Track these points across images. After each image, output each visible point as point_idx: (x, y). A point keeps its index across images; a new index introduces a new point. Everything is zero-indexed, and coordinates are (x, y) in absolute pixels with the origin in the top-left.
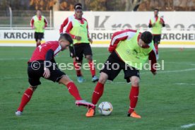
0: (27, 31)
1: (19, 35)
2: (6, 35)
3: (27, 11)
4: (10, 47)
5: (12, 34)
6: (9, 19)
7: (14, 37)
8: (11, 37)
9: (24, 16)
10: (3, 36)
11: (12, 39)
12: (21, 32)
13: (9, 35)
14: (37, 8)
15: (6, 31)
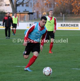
0: (71, 24)
1: (67, 25)
2: (62, 25)
3: (68, 15)
4: (63, 30)
5: (64, 25)
6: (63, 18)
7: (65, 26)
8: (64, 26)
9: (67, 17)
10: (60, 25)
11: (64, 27)
12: (68, 24)
13: (63, 25)
14: (75, 13)
15: (62, 23)
